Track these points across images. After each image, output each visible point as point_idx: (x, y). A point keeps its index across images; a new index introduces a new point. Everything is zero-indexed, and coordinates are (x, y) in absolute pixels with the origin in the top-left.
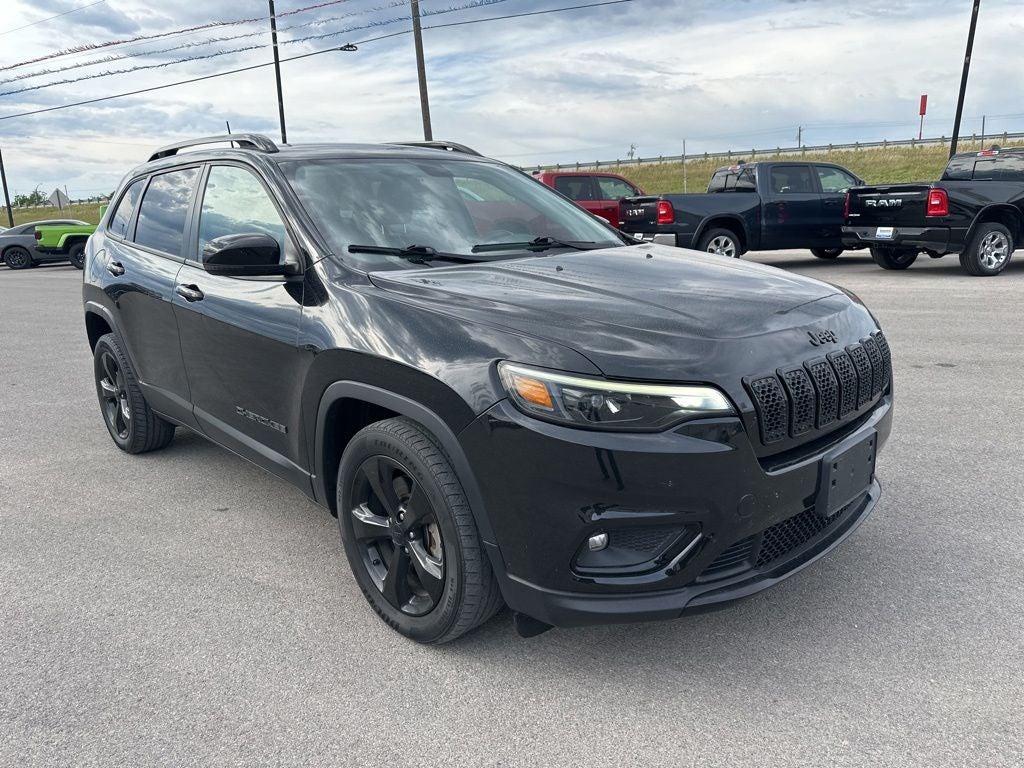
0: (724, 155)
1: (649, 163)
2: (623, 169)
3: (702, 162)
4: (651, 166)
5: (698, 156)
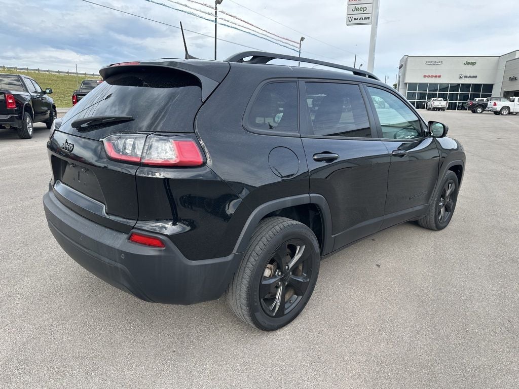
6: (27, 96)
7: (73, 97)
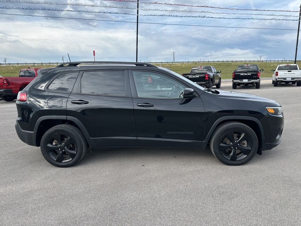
0: (48, 63)
1: (22, 65)
2: (11, 66)
3: (41, 65)
4: (23, 66)
5: (39, 63)
6: (211, 74)
7: (233, 74)
